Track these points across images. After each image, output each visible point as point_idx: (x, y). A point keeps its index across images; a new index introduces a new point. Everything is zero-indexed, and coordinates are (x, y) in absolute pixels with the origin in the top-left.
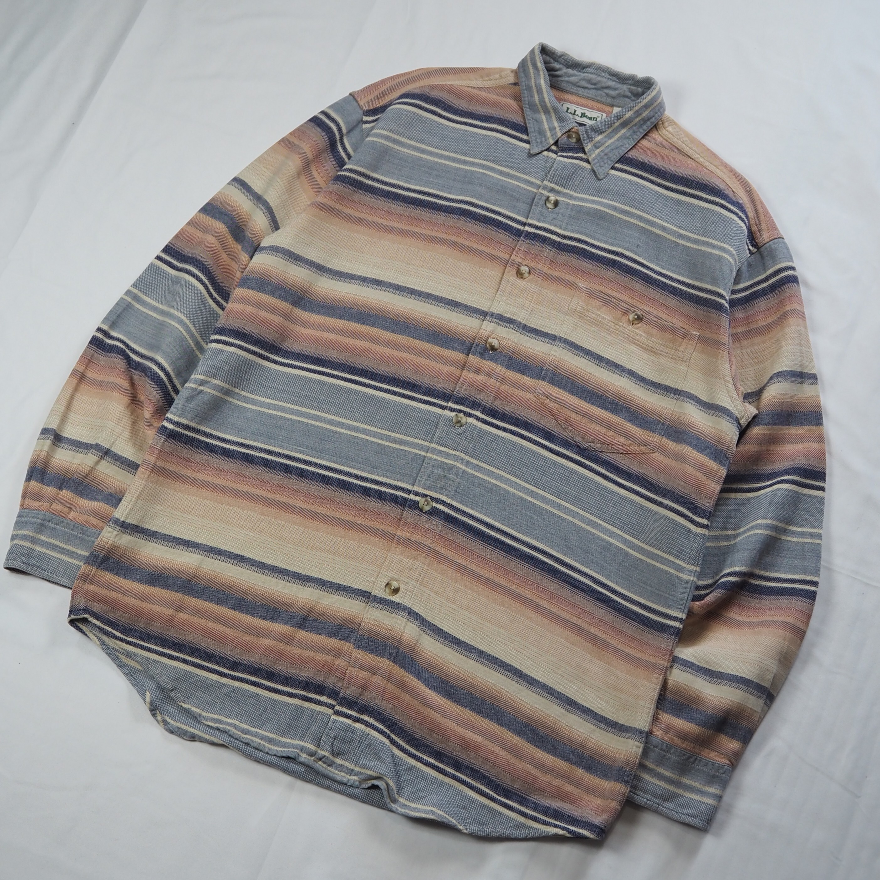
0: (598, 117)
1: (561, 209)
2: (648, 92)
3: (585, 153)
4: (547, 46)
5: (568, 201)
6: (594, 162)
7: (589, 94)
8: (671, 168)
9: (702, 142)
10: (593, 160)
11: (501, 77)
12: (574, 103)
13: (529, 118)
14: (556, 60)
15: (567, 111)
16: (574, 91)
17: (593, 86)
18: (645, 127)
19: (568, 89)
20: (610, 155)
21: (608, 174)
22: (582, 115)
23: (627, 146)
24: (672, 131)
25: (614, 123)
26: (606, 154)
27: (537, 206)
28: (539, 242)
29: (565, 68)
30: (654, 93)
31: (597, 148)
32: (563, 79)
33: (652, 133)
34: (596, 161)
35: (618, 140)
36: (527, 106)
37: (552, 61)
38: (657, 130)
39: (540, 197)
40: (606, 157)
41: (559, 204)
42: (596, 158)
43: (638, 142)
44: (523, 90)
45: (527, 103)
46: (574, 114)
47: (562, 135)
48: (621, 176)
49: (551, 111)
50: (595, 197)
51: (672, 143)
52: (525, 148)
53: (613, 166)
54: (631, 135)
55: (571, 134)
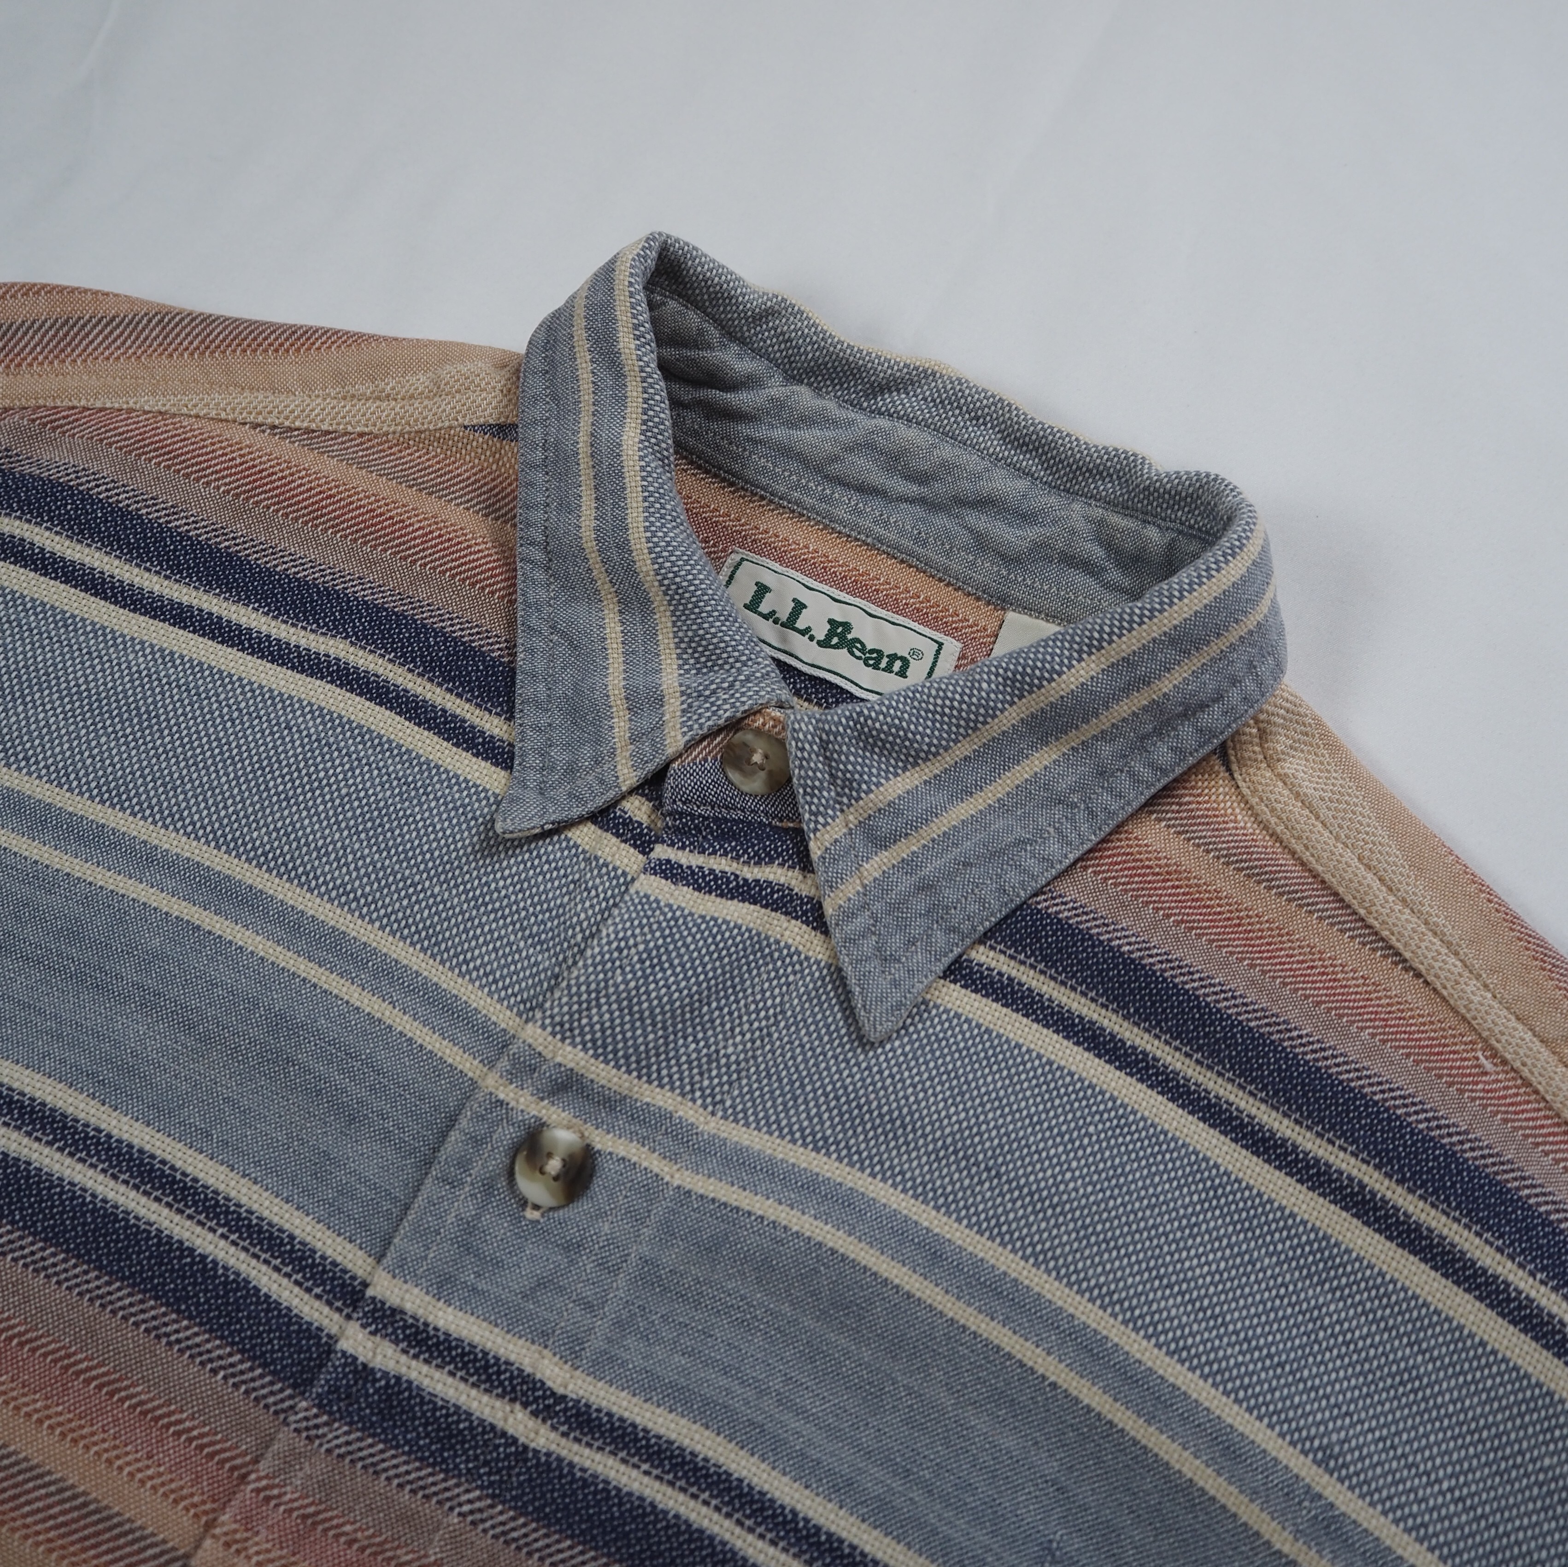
0: (916, 653)
1: (601, 1215)
2: (1200, 564)
3: (804, 862)
4: (691, 252)
5: (655, 1163)
6: (849, 928)
7: (886, 523)
8: (1292, 1015)
9: (1473, 867)
10: (849, 915)
11: (437, 390)
12: (800, 564)
13: (534, 622)
14: (732, 335)
15: (753, 606)
16: (809, 501)
17: (913, 489)
18: (1163, 753)
19: (781, 489)
20: (950, 895)
21: (923, 1006)
22: (830, 634)
23: (1054, 848)
24: (1308, 788)
25: (992, 713)
26: (925, 887)
27: (454, 1184)
28: (415, 1451)
29: (778, 379)
30: (1235, 570)
31: (882, 843)
32: (761, 432)
33: (1200, 783)
34: (862, 921)
35: (1002, 807)
36: (538, 555)
37: (713, 333)
38: (1229, 770)
39: (482, 1129)
40: (920, 904)
41: (597, 1184)
42: (865, 906)
43: (1118, 829)
44: (533, 466)
45: (540, 538)
46: (790, 624)
47: (689, 747)
48: (996, 1029)
49: (658, 600)
50: (822, 1158)
51: (1307, 856)
52: (479, 791)
53: (957, 960)
54: (1079, 787)
55: (745, 744)
